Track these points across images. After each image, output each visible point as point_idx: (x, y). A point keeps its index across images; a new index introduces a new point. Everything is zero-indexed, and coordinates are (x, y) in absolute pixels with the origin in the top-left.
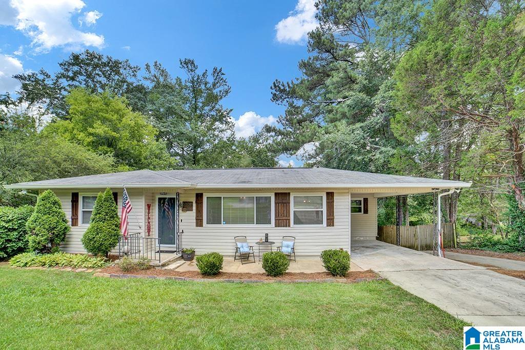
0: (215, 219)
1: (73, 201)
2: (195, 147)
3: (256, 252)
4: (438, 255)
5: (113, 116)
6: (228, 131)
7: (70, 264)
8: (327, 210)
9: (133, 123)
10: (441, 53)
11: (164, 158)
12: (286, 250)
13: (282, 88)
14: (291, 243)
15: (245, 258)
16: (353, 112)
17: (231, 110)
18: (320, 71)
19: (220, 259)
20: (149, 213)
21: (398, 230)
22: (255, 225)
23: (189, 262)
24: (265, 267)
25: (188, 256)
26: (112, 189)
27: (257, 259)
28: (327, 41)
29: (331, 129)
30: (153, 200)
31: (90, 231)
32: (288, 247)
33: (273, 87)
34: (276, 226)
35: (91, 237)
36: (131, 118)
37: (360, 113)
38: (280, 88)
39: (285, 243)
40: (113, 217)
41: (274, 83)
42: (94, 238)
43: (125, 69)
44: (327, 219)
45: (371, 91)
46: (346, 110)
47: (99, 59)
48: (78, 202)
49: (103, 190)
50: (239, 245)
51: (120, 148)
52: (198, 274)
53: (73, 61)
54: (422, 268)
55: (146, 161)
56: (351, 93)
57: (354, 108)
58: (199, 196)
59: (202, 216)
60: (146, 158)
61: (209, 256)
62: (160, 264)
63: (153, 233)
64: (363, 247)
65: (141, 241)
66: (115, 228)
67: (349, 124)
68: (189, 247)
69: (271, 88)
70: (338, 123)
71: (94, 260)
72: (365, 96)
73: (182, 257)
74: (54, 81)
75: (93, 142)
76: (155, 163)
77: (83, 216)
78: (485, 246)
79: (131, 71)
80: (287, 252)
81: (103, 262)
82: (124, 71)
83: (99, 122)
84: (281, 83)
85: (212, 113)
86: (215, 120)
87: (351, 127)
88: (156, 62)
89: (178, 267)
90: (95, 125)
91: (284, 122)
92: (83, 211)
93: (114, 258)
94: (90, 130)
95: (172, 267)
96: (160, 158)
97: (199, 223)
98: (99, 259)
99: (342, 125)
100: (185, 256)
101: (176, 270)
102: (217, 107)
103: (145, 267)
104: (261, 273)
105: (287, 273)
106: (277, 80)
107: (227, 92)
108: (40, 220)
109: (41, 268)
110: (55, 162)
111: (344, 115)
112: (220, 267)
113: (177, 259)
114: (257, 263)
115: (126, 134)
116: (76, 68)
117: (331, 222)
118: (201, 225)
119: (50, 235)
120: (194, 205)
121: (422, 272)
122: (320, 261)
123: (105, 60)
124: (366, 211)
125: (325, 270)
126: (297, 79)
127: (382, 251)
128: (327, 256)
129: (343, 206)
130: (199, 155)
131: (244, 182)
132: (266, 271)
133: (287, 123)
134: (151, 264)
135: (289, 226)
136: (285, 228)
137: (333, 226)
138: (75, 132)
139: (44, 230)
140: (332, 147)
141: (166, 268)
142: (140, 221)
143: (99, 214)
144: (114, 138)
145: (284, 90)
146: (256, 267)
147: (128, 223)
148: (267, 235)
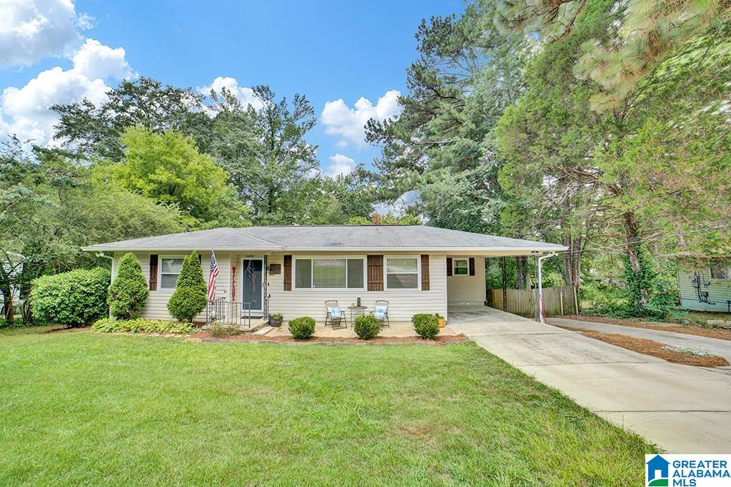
0: (304, 282)
1: (151, 264)
2: (271, 191)
3: (348, 317)
4: (540, 321)
5: (177, 159)
6: (312, 170)
7: (155, 329)
8: (422, 273)
9: (200, 168)
10: (540, 112)
11: (235, 207)
12: (378, 315)
13: (378, 127)
14: (384, 308)
15: (336, 323)
16: (459, 159)
17: (317, 147)
18: (422, 109)
19: (313, 323)
20: (234, 276)
21: (505, 293)
22: (346, 289)
23: (277, 328)
24: (357, 330)
25: (275, 321)
26: (198, 251)
27: (349, 325)
28: (428, 78)
29: (433, 178)
30: (238, 262)
31: (176, 296)
32: (381, 311)
33: (367, 126)
34: (368, 290)
35: (178, 302)
36: (199, 161)
37: (468, 160)
38: (375, 127)
39: (378, 308)
40: (199, 281)
41: (368, 122)
42: (181, 303)
43: (187, 98)
44: (422, 283)
45: (479, 135)
46: (451, 156)
47: (156, 87)
48: (157, 264)
49: (189, 253)
50: (330, 309)
51: (185, 197)
52: (290, 338)
53: (123, 89)
54: (514, 333)
55: (214, 210)
56: (457, 138)
57: (460, 154)
58: (288, 259)
59: (290, 279)
60: (213, 206)
61: (302, 320)
62: (251, 329)
63: (238, 298)
64: (466, 313)
65: (226, 306)
66: (202, 293)
67: (453, 172)
68: (276, 313)
69: (365, 127)
70: (442, 170)
71: (181, 326)
72: (471, 142)
73: (269, 323)
74: (101, 112)
75: (154, 190)
76: (225, 213)
77: (162, 279)
78: (607, 311)
79: (195, 101)
80: (380, 316)
81: (190, 328)
82: (187, 101)
83: (162, 167)
84: (377, 122)
85: (293, 149)
86: (297, 157)
87: (457, 176)
88: (223, 89)
89: (268, 332)
90: (157, 171)
91: (380, 165)
92: (162, 275)
93: (201, 324)
94: (152, 177)
95: (261, 332)
96: (231, 206)
97: (287, 286)
98: (186, 324)
99: (446, 173)
100: (273, 322)
101: (266, 335)
102: (299, 142)
103: (235, 333)
104: (353, 337)
105: (379, 337)
106: (371, 119)
107: (311, 124)
108: (123, 284)
109: (126, 333)
110: (121, 219)
111: (449, 163)
112: (312, 331)
113: (265, 325)
114: (349, 329)
115: (192, 179)
116: (127, 97)
117: (426, 286)
118: (289, 289)
119: (132, 300)
120: (282, 267)
121: (514, 337)
122: (411, 325)
123: (163, 88)
124: (472, 273)
125: (415, 334)
126: (396, 117)
127: (486, 317)
128: (418, 320)
129: (438, 269)
130: (277, 201)
131: (335, 244)
132: (358, 334)
133: (384, 166)
134: (241, 329)
135: (383, 290)
136: (378, 292)
137: (429, 289)
138: (132, 178)
139: (127, 295)
140: (435, 199)
141: (256, 333)
142: (225, 285)
143: (186, 278)
144: (177, 185)
145: (380, 130)
146: (349, 332)
147: (214, 288)
148: (359, 299)
